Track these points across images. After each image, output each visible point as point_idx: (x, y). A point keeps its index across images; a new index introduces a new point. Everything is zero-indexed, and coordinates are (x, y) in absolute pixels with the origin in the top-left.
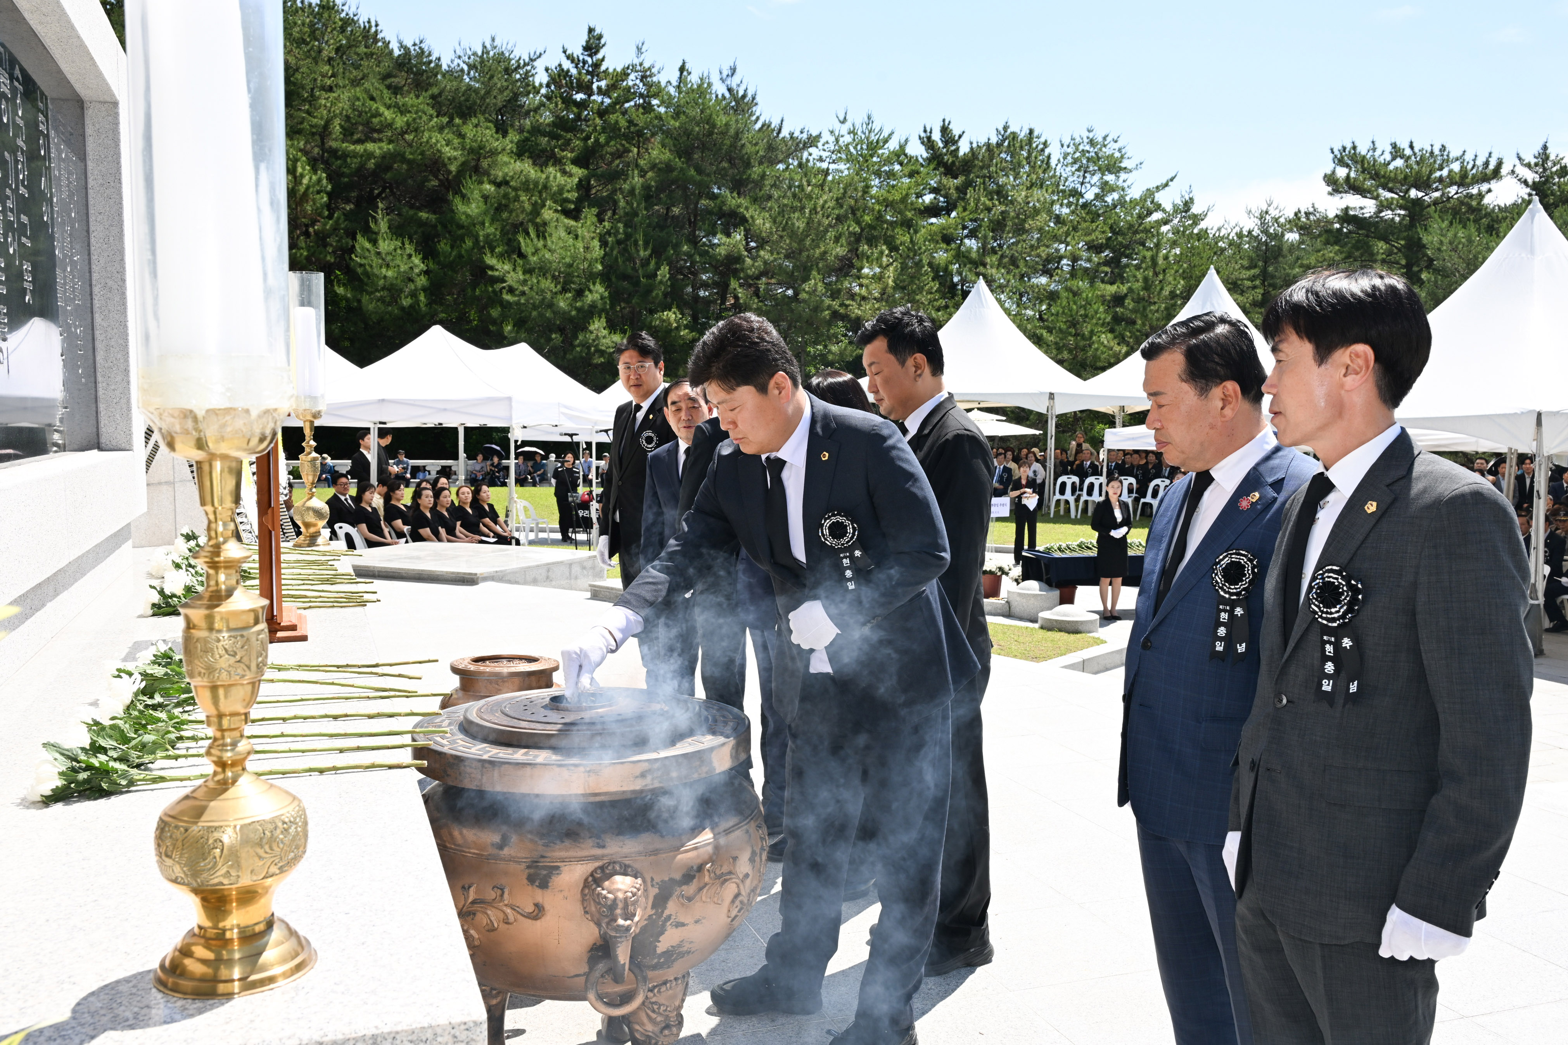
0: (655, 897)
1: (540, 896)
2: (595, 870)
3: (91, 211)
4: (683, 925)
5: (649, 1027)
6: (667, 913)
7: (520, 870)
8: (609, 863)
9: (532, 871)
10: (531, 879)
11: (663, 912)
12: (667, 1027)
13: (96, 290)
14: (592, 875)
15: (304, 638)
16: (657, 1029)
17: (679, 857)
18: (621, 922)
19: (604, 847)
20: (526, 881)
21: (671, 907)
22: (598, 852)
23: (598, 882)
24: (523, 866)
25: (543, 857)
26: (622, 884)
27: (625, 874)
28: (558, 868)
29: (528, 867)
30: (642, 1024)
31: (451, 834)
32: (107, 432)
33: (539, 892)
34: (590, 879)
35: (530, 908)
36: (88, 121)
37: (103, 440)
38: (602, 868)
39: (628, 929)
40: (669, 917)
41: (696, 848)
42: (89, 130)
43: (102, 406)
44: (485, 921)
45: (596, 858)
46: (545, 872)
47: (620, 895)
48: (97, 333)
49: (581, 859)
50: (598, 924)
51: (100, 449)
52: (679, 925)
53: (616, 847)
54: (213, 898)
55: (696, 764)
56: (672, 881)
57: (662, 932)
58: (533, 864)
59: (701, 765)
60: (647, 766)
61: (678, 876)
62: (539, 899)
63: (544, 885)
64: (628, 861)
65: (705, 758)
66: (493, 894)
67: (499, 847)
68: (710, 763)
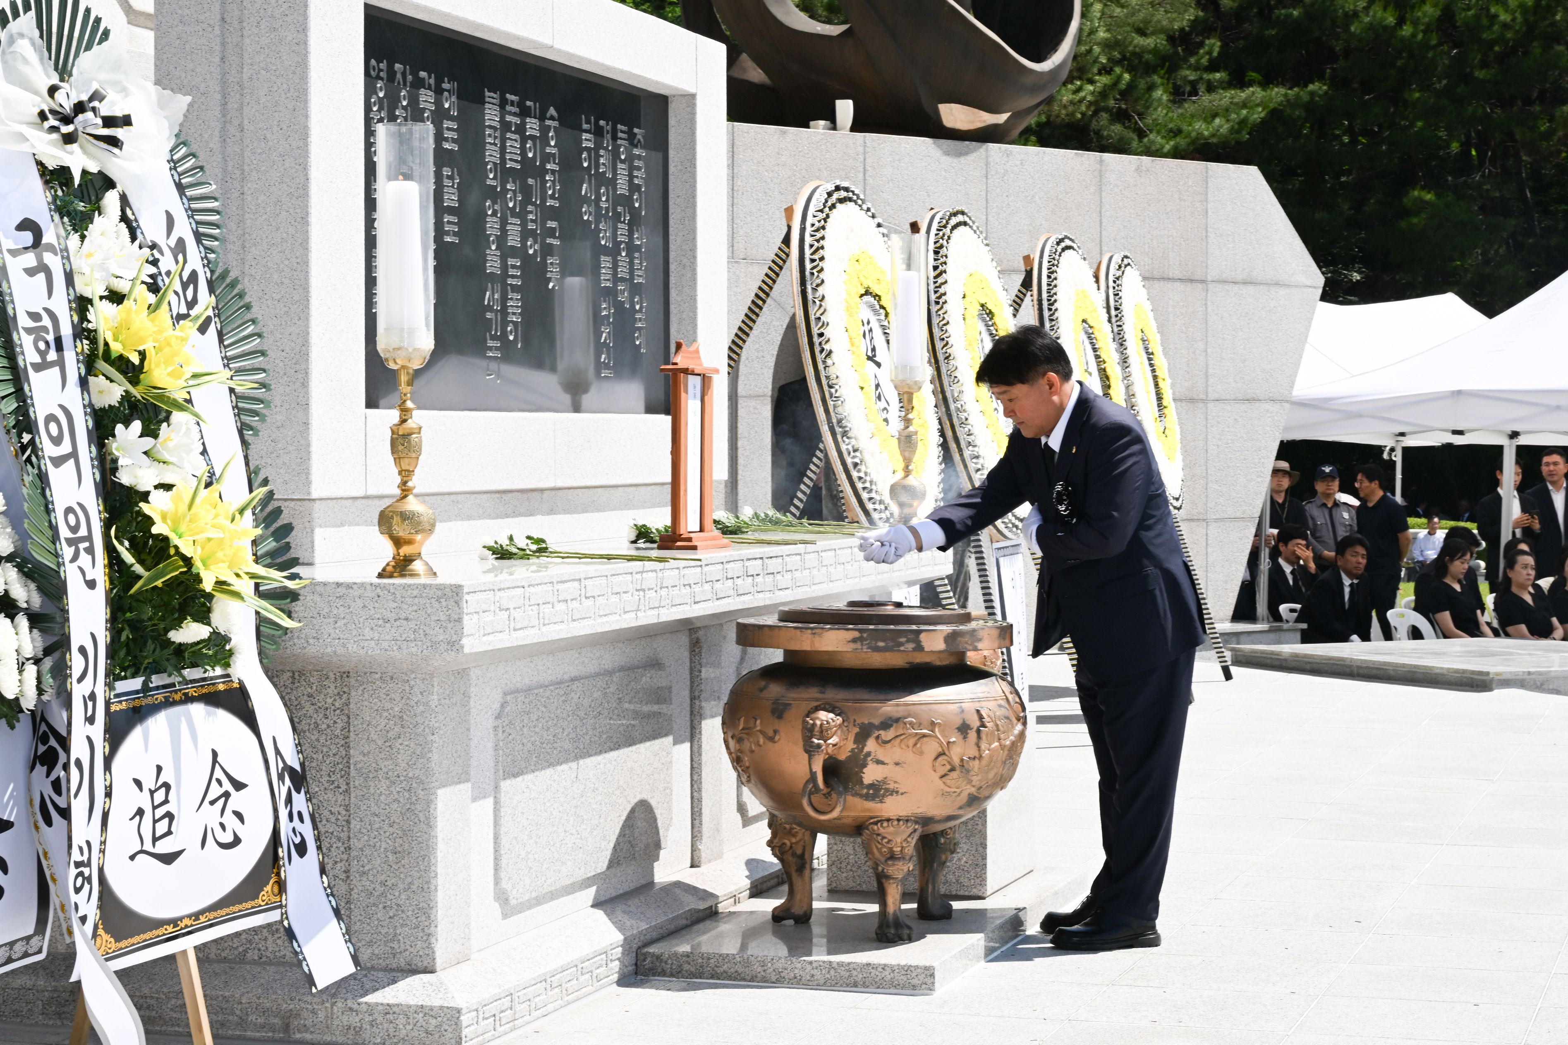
0: (857, 735)
1: (778, 725)
2: (812, 707)
4: (883, 763)
6: (866, 749)
7: (769, 706)
8: (822, 704)
9: (774, 706)
10: (773, 712)
11: (863, 748)
14: (809, 711)
15: (695, 548)
16: (883, 859)
17: (882, 709)
18: (816, 741)
19: (824, 693)
20: (770, 714)
21: (871, 745)
22: (819, 695)
23: (809, 714)
24: (770, 702)
25: (783, 696)
26: (824, 716)
27: (827, 710)
28: (790, 705)
29: (773, 703)
33: (777, 721)
35: (771, 733)
36: (671, 112)
38: (817, 706)
39: (819, 746)
40: (869, 754)
41: (900, 706)
42: (672, 122)
45: (817, 700)
46: (782, 708)
47: (818, 723)
48: (672, 307)
49: (806, 700)
50: (804, 744)
52: (879, 762)
53: (833, 694)
54: (398, 542)
55: (903, 640)
56: (871, 724)
57: (865, 765)
58: (776, 702)
59: (908, 641)
60: (857, 634)
61: (876, 722)
62: (776, 727)
63: (780, 717)
64: (837, 704)
65: (911, 636)
66: (751, 724)
67: (761, 690)
68: (918, 642)
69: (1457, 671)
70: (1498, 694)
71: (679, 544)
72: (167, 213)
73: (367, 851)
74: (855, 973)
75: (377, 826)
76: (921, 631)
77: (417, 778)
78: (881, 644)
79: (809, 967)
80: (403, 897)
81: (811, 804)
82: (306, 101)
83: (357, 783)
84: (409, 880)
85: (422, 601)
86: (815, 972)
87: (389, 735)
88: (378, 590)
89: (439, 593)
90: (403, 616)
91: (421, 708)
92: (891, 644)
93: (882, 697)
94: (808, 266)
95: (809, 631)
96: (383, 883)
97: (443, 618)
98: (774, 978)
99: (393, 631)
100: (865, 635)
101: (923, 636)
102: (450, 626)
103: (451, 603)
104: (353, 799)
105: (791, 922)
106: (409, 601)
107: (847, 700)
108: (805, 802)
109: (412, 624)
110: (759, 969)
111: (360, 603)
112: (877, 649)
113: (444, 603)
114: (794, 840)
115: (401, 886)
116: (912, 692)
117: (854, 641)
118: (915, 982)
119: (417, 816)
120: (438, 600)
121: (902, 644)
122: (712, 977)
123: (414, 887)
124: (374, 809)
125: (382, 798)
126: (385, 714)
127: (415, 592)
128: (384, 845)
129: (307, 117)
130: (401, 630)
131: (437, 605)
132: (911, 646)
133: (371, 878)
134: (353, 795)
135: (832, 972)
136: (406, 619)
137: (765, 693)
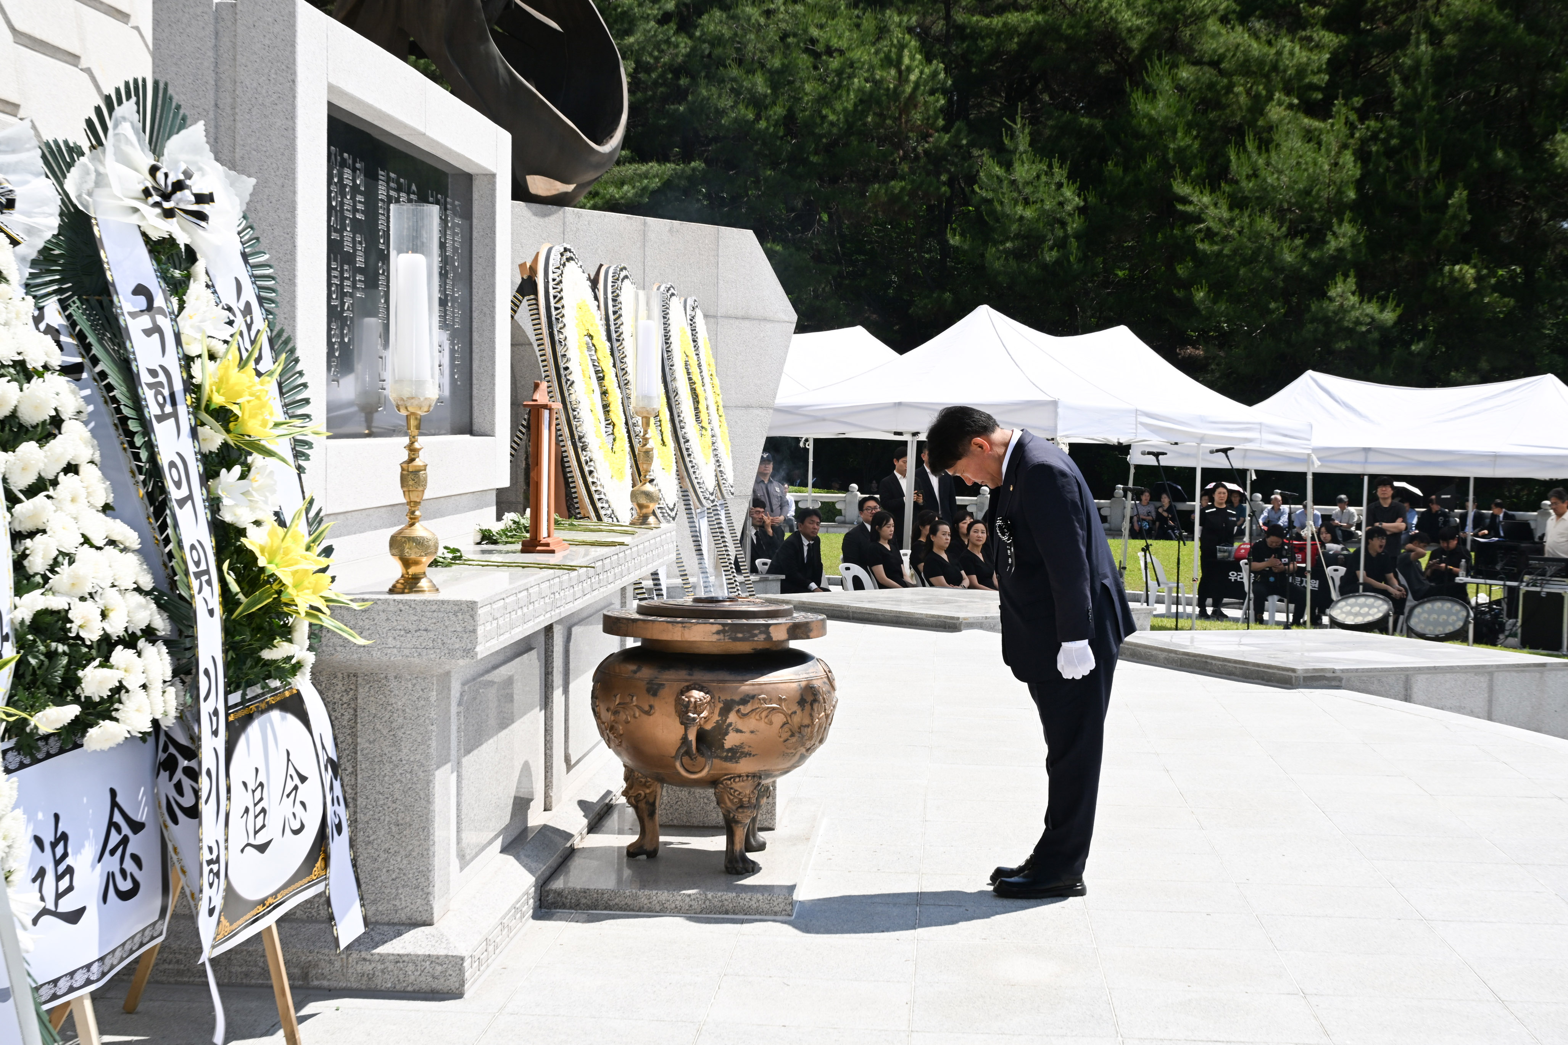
0: (721, 709)
2: (684, 687)
3: (474, 256)
4: (741, 732)
5: (729, 805)
6: (729, 721)
7: (644, 686)
8: (693, 684)
9: (650, 686)
10: (648, 690)
11: (726, 720)
12: (743, 808)
13: (475, 315)
14: (682, 689)
15: (553, 552)
16: (734, 808)
17: (741, 688)
18: (691, 715)
19: (692, 675)
20: (646, 692)
21: (732, 718)
22: (689, 678)
23: (682, 693)
24: (645, 683)
25: (660, 679)
26: (696, 694)
27: (699, 690)
28: (663, 684)
29: (648, 685)
30: (725, 803)
31: (614, 667)
32: (478, 421)
33: (652, 698)
34: (680, 691)
35: (647, 708)
36: (475, 189)
37: (475, 428)
38: (687, 686)
39: (694, 719)
40: (730, 724)
41: (756, 685)
42: (476, 196)
43: (475, 402)
44: (624, 717)
45: (687, 681)
46: (656, 687)
47: (693, 700)
48: (474, 347)
49: (677, 680)
50: (681, 719)
51: (472, 433)
52: (738, 731)
53: (699, 676)
54: (407, 563)
55: (756, 632)
56: (733, 701)
57: (726, 734)
58: (650, 682)
59: (761, 633)
60: (720, 627)
61: (737, 698)
62: (652, 703)
63: (654, 694)
64: (704, 684)
65: (763, 629)
66: (628, 700)
67: (635, 672)
68: (768, 634)
69: (933, 616)
70: (965, 633)
71: (539, 548)
72: (236, 279)
73: (373, 824)
74: (726, 903)
75: (381, 802)
76: (770, 625)
77: (419, 761)
78: (740, 635)
79: (688, 899)
80: (405, 862)
81: (682, 765)
82: (294, 179)
83: (363, 766)
84: (410, 847)
85: (441, 615)
86: (693, 903)
87: (393, 725)
88: (401, 605)
89: (456, 608)
90: (423, 627)
91: (423, 703)
92: (747, 635)
93: (739, 678)
94: (554, 313)
96: (387, 851)
97: (459, 629)
98: (658, 909)
99: (414, 640)
100: (727, 628)
101: (771, 629)
102: (465, 636)
103: (467, 616)
104: (359, 780)
105: (644, 857)
106: (429, 614)
107: (713, 681)
108: (678, 765)
109: (431, 635)
110: (646, 901)
111: (383, 616)
112: (735, 639)
113: (460, 617)
114: (648, 791)
115: (403, 853)
116: (763, 674)
117: (718, 633)
118: (777, 909)
119: (417, 793)
120: (455, 614)
121: (756, 635)
122: (605, 909)
123: (414, 854)
124: (379, 788)
125: (386, 778)
126: (390, 708)
127: (434, 607)
128: (387, 819)
129: (294, 193)
130: (421, 639)
131: (454, 618)
132: (762, 637)
133: (376, 846)
134: (359, 777)
135: (707, 903)
136: (426, 630)
137: (638, 675)
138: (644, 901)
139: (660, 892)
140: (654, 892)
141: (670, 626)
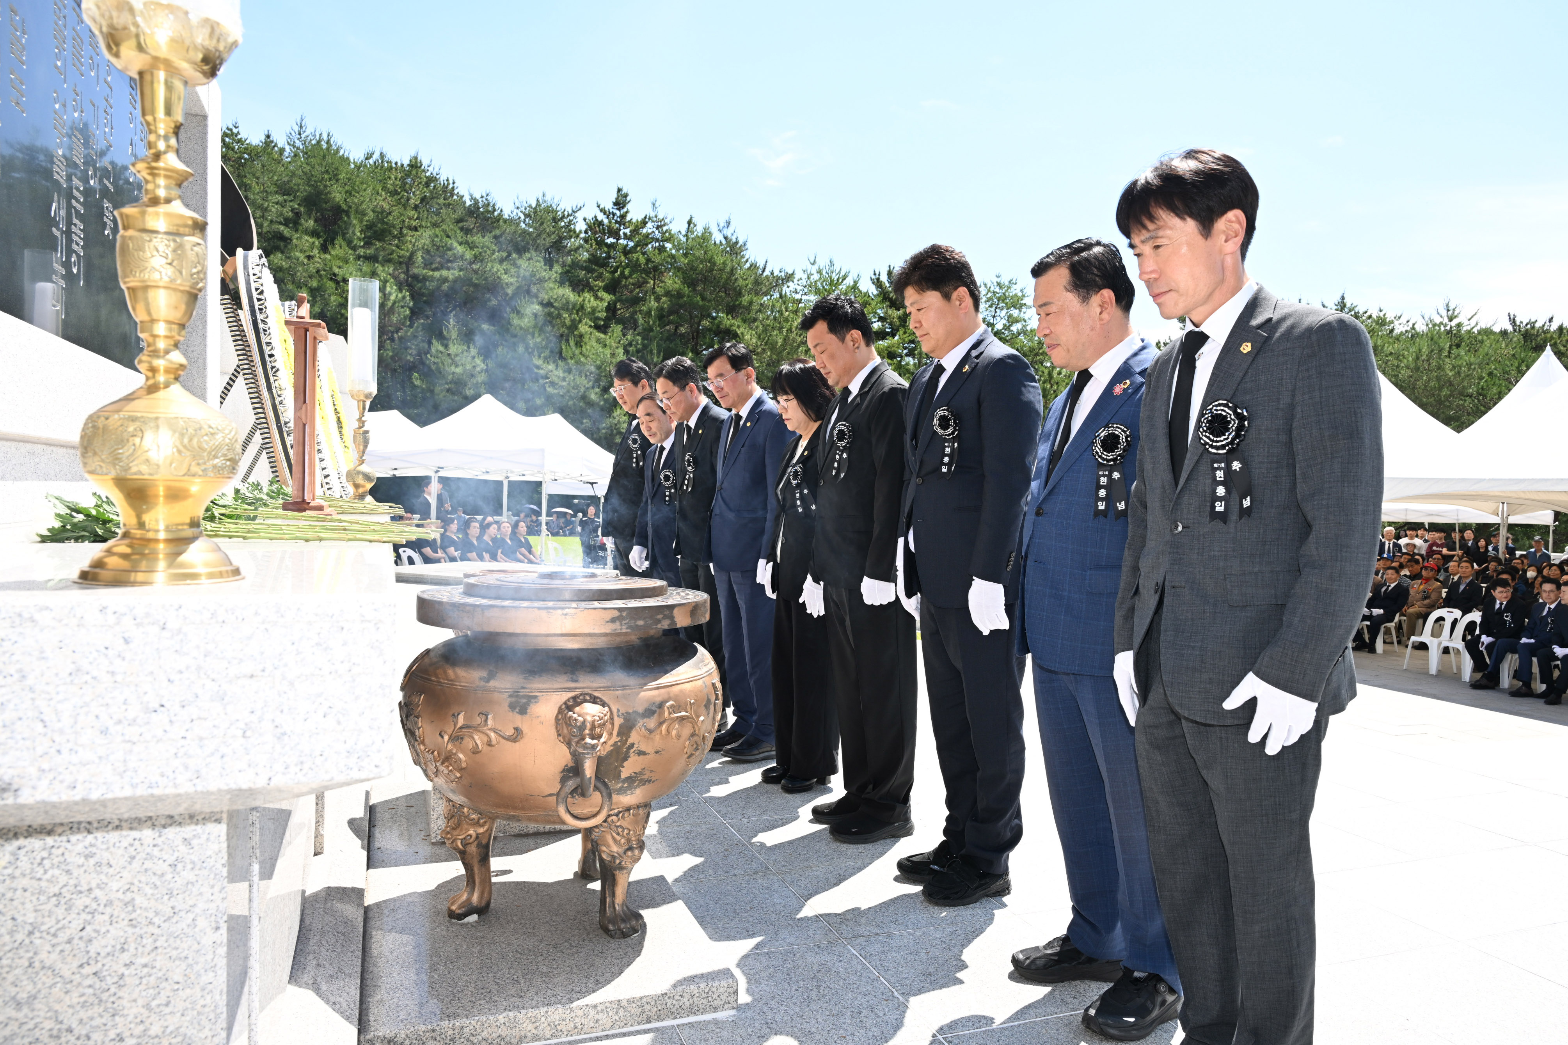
0: (621, 726)
1: (518, 720)
2: (568, 700)
4: (644, 754)
5: (615, 849)
6: (630, 741)
7: (504, 700)
8: (581, 695)
9: (513, 699)
10: (512, 707)
11: (627, 740)
12: (630, 849)
14: (565, 703)
16: (621, 850)
17: (643, 694)
18: (588, 740)
19: (576, 681)
20: (507, 708)
21: (635, 736)
22: (573, 685)
23: (570, 708)
24: (506, 695)
25: (523, 688)
26: (590, 711)
27: (595, 703)
28: (536, 697)
29: (510, 696)
30: (608, 846)
31: (445, 672)
33: (518, 717)
34: (563, 707)
35: (510, 732)
38: (574, 698)
39: (594, 747)
40: (632, 745)
41: (658, 688)
44: (471, 745)
45: (570, 689)
46: (524, 701)
47: (589, 718)
49: (557, 690)
50: (569, 744)
52: (641, 753)
53: (587, 682)
55: (660, 617)
56: (635, 713)
57: (626, 758)
58: (515, 694)
59: (664, 618)
60: (616, 614)
61: (640, 709)
62: (518, 724)
63: (523, 711)
64: (596, 694)
65: (667, 612)
66: (478, 720)
67: (488, 680)
68: (672, 618)
74: (648, 1007)
76: (674, 607)
78: (641, 623)
79: (592, 1012)
81: (567, 809)
86: (600, 1016)
92: (650, 622)
93: (640, 680)
95: (560, 612)
100: (624, 614)
101: (676, 611)
107: (604, 687)
110: (531, 1027)
112: (635, 628)
114: (481, 830)
117: (613, 620)
118: (717, 1003)
121: (659, 621)
132: (666, 623)
135: (621, 1012)
137: (492, 683)
138: (528, 1027)
139: (551, 1009)
140: (543, 1010)
141: (543, 613)
